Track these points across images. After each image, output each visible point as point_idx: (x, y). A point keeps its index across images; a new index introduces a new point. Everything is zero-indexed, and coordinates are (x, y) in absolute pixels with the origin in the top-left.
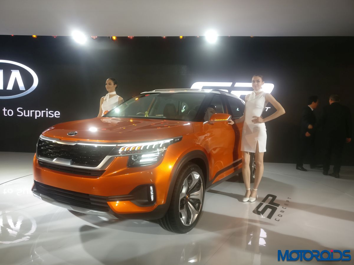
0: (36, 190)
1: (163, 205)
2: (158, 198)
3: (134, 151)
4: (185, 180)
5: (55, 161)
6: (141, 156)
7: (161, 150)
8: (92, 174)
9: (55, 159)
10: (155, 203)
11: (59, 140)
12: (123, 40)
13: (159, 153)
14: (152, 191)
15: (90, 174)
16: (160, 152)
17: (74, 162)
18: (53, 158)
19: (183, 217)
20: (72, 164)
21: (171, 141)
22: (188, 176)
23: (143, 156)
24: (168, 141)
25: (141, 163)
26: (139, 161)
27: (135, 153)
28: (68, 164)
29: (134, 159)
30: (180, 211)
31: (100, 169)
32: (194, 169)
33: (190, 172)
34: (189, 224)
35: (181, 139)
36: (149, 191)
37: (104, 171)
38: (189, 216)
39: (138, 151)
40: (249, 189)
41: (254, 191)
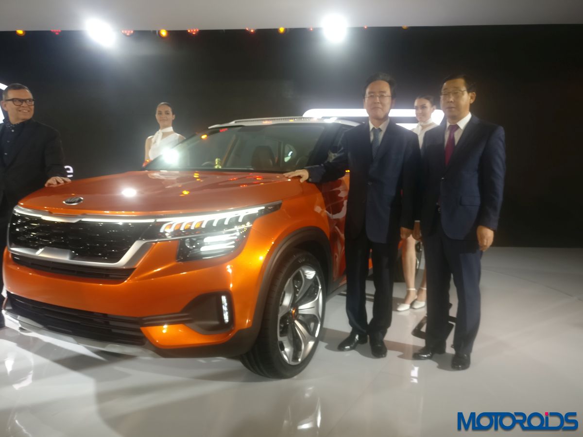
0: (10, 308)
1: (248, 329)
2: (237, 316)
3: (188, 231)
4: (289, 279)
5: (40, 253)
6: (203, 240)
8: (111, 276)
9: (41, 250)
10: (232, 327)
11: (48, 213)
13: (238, 234)
14: (226, 304)
15: (107, 276)
16: (240, 230)
17: (77, 253)
18: (37, 249)
19: (287, 350)
20: (73, 257)
21: (261, 211)
22: (294, 275)
23: (207, 240)
24: (255, 210)
25: (203, 253)
26: (200, 249)
27: (191, 234)
28: (64, 258)
30: (280, 339)
31: (125, 265)
32: (304, 260)
33: (297, 265)
34: (298, 361)
35: (280, 205)
36: (220, 304)
37: (133, 270)
38: (297, 347)
39: (196, 229)
40: (413, 289)
41: (422, 290)
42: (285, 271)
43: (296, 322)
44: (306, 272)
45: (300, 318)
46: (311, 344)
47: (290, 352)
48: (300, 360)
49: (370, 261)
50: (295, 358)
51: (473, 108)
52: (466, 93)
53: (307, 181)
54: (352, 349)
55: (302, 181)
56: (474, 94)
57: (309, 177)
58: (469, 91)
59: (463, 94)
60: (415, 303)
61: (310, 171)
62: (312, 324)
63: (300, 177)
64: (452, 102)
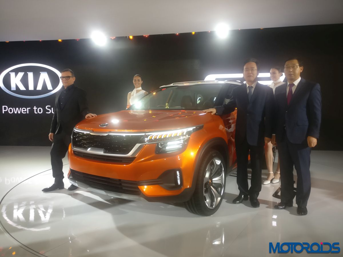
0: (72, 177)
1: (189, 188)
2: (185, 182)
3: (160, 139)
4: (208, 166)
5: (89, 150)
6: (167, 143)
7: (184, 137)
8: (123, 161)
9: (89, 149)
10: (182, 187)
11: (92, 131)
12: (139, 39)
13: (182, 141)
14: (179, 176)
16: (183, 139)
17: (107, 150)
18: (86, 148)
19: (207, 200)
20: (105, 153)
21: (194, 129)
22: (210, 162)
23: (169, 143)
24: (191, 129)
25: (167, 150)
26: (166, 148)
27: (161, 141)
28: (101, 153)
29: (161, 146)
30: (204, 194)
31: (131, 156)
32: (215, 155)
33: (212, 158)
34: (213, 207)
35: (203, 126)
36: (176, 175)
37: (134, 158)
38: (212, 200)
39: (164, 138)
40: (272, 172)
41: (277, 173)
42: (206, 160)
43: (211, 187)
44: (216, 161)
45: (213, 185)
46: (219, 199)
47: (209, 202)
48: (214, 207)
49: (249, 156)
50: (212, 205)
53: (215, 114)
54: (240, 203)
55: (212, 114)
56: (302, 68)
57: (216, 112)
58: (300, 66)
59: (297, 67)
60: (273, 180)
61: (216, 109)
62: (219, 189)
63: (211, 112)
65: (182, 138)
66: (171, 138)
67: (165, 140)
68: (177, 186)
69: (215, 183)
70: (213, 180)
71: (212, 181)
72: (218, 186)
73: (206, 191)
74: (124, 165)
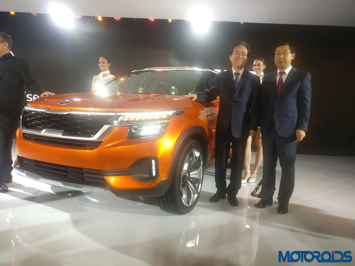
1: (164, 181)
2: (161, 173)
3: (134, 121)
5: (44, 133)
6: (141, 127)
8: (86, 146)
9: (44, 131)
10: (157, 178)
11: (48, 109)
14: (154, 165)
15: (84, 146)
17: (66, 132)
18: (40, 130)
19: (184, 197)
20: (63, 135)
21: (174, 113)
22: (190, 152)
23: (144, 128)
25: (141, 135)
26: (140, 133)
27: (135, 123)
29: (134, 131)
30: (181, 189)
31: (96, 139)
32: (195, 145)
33: (191, 148)
35: (183, 112)
36: (151, 165)
37: (101, 142)
38: (189, 196)
39: (139, 121)
40: (249, 171)
41: (254, 172)
42: (185, 149)
43: (188, 182)
44: (195, 152)
45: (191, 179)
46: (196, 196)
47: (186, 198)
48: (190, 204)
50: (188, 203)
51: (293, 63)
52: (290, 54)
53: (196, 100)
55: (193, 100)
56: (294, 54)
57: (197, 99)
58: (292, 53)
59: (288, 54)
60: (250, 180)
61: (198, 95)
62: (197, 184)
63: (192, 98)
64: (282, 58)
65: (159, 122)
66: (147, 121)
67: (140, 123)
68: (151, 178)
69: (192, 178)
70: (191, 174)
71: (189, 175)
72: (196, 181)
73: (183, 186)
74: (88, 151)
